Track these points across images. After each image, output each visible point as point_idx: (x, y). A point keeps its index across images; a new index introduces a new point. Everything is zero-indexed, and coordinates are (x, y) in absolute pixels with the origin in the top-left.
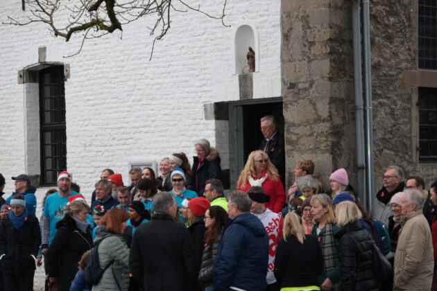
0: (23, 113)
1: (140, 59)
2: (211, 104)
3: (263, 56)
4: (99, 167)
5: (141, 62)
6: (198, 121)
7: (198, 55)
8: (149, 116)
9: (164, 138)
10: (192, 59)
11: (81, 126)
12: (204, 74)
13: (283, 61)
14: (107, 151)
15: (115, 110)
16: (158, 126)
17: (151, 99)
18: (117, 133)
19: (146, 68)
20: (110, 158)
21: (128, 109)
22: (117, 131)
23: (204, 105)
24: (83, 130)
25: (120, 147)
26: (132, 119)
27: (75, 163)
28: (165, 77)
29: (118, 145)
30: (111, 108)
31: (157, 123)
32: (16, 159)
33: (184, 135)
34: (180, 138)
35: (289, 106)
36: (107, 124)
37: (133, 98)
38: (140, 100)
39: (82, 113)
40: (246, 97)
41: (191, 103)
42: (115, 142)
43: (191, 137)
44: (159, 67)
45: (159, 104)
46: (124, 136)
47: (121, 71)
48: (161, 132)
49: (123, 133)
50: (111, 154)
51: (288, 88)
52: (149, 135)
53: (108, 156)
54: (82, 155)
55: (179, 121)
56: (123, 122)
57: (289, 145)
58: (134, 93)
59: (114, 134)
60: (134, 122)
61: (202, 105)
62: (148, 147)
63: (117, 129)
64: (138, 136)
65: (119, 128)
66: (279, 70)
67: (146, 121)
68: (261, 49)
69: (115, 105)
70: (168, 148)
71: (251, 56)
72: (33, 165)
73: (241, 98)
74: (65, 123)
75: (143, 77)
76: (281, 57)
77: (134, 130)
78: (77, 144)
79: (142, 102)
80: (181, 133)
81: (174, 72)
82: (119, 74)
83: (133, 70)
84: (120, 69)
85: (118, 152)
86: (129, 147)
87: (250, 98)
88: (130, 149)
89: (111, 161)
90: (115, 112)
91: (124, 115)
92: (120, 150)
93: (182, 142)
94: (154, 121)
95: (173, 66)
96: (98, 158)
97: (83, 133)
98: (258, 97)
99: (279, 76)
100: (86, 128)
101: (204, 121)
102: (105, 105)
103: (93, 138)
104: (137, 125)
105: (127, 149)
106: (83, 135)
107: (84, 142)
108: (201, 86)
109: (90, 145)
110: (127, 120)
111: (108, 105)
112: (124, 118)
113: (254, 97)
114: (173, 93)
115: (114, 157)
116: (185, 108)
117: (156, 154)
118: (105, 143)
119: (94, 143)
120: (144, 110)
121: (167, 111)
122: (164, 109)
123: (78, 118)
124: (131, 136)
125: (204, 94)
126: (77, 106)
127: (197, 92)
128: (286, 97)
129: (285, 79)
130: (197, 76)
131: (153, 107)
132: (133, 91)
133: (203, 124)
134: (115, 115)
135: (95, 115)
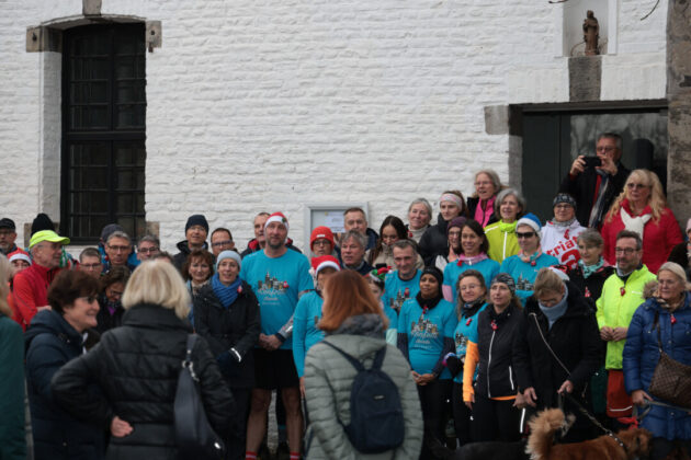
0: (36, 106)
1: (335, 20)
2: (500, 107)
3: (626, 28)
4: (227, 211)
5: (337, 25)
6: (469, 135)
7: (475, 20)
8: (355, 123)
9: (389, 163)
10: (461, 25)
11: (186, 136)
12: (487, 53)
13: (671, 37)
14: (249, 183)
15: (270, 109)
16: (374, 141)
17: (358, 94)
18: (275, 151)
19: (349, 37)
20: (256, 196)
21: (304, 109)
22: (274, 147)
23: (486, 108)
24: (192, 144)
25: (281, 176)
26: (313, 126)
27: (166, 203)
28: (394, 55)
29: (275, 173)
30: (262, 106)
31: (372, 136)
32: (14, 193)
33: (437, 159)
34: (427, 164)
35: (683, 115)
36: (250, 135)
37: (315, 89)
38: (333, 94)
39: (188, 113)
40: (583, 96)
41: (455, 102)
42: (269, 167)
43: (451, 162)
44: (380, 38)
45: (378, 103)
46: (292, 157)
47: (288, 40)
48: (381, 152)
49: (290, 152)
50: (259, 188)
51: (681, 85)
52: (351, 156)
53: (251, 193)
54: (184, 188)
55: (425, 134)
56: (290, 132)
57: (679, 181)
58: (319, 80)
59: (268, 153)
60: (318, 132)
61: (482, 107)
62: (347, 178)
63: (275, 143)
64: (328, 157)
65: (280, 142)
66: (664, 52)
67: (347, 131)
68: (622, 15)
69: (272, 101)
70: (398, 180)
71: (592, 26)
72: (50, 204)
73: (571, 99)
74: (144, 129)
75: (342, 52)
76: (668, 31)
77: (317, 146)
78: (174, 169)
79: (338, 98)
80: (430, 155)
81: (416, 47)
82: (282, 45)
83: (316, 39)
84: (287, 36)
85: (276, 185)
86: (303, 176)
87: (594, 99)
88: (303, 181)
89: (260, 201)
90: (270, 113)
91: (294, 119)
92: (282, 181)
93: (430, 171)
94: (365, 133)
95: (415, 36)
96: (226, 195)
97: (190, 148)
98: (612, 98)
99: (663, 64)
100: (199, 140)
101: (485, 136)
102: (245, 100)
103: (214, 158)
104: (324, 138)
105: (297, 181)
106: (190, 152)
107: (192, 166)
108: (478, 75)
109: (207, 171)
110: (297, 129)
111: (254, 100)
112: (294, 124)
113: (603, 98)
114: (414, 85)
115: (266, 194)
116: (441, 112)
117: (367, 191)
118: (245, 168)
119: (216, 167)
120: (342, 112)
121: (399, 117)
122: (391, 111)
123: (180, 120)
124: (310, 157)
125: (486, 89)
126: (176, 99)
127: (469, 85)
128: (675, 99)
129: (676, 69)
130: (469, 56)
131: (364, 107)
132: (317, 76)
133: (481, 141)
134: (270, 118)
135: (220, 117)
